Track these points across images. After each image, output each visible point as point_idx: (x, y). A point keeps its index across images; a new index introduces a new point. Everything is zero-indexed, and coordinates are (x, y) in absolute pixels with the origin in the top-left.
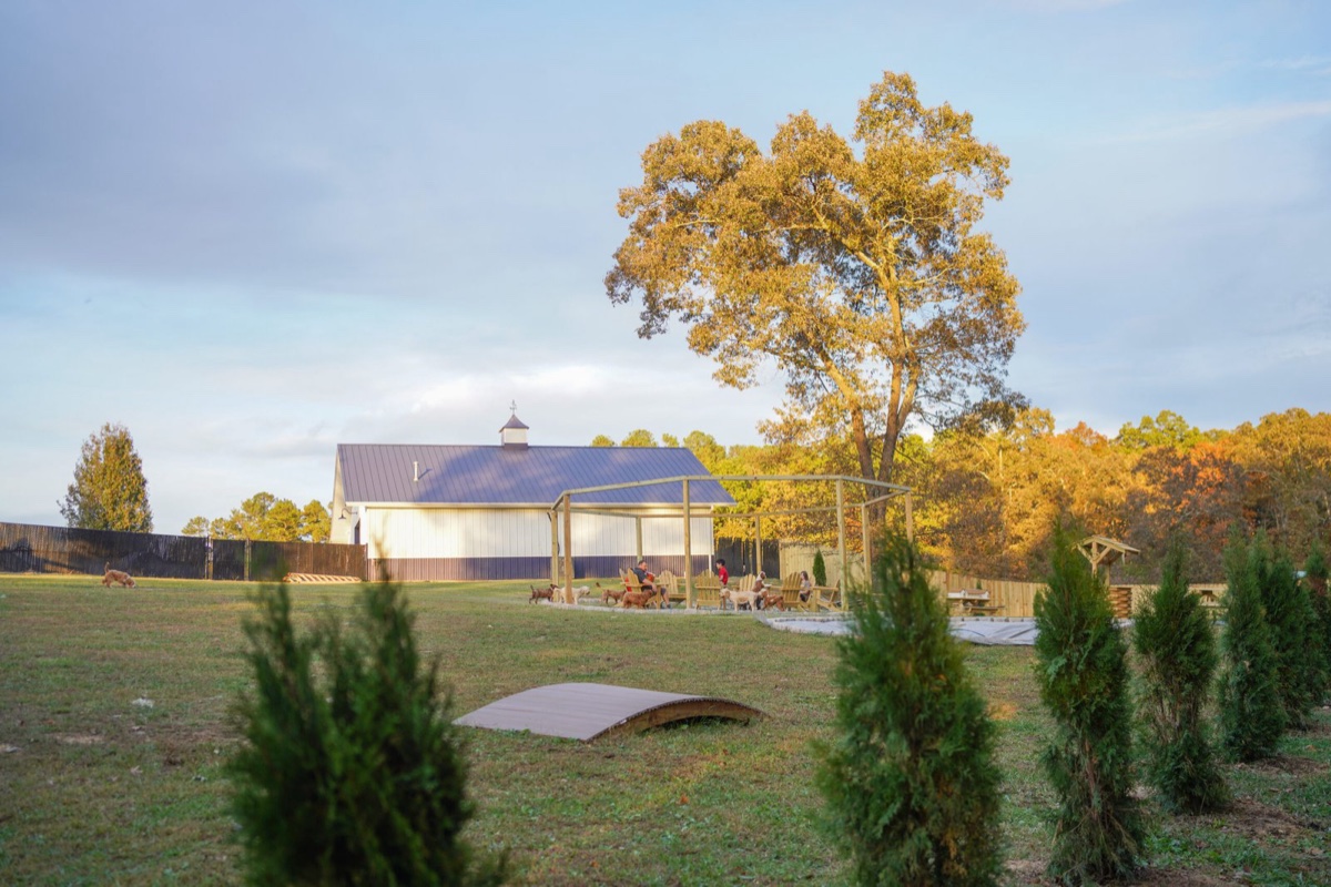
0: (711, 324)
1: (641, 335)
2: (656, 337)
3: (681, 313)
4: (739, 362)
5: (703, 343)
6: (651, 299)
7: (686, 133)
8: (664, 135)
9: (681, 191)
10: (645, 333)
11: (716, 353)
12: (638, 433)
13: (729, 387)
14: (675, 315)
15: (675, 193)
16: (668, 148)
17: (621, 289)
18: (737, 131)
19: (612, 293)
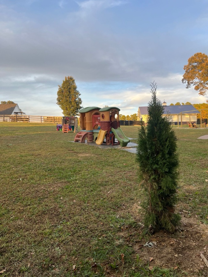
0: (198, 85)
1: (186, 88)
2: (189, 88)
3: (193, 84)
4: (203, 91)
5: (197, 88)
6: (188, 83)
7: (195, 55)
8: (192, 56)
9: (194, 65)
10: (187, 88)
11: (199, 90)
12: (178, 103)
13: (201, 95)
14: (192, 84)
15: (193, 65)
16: (192, 58)
17: (184, 81)
18: (204, 54)
19: (183, 82)
